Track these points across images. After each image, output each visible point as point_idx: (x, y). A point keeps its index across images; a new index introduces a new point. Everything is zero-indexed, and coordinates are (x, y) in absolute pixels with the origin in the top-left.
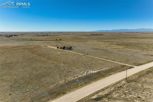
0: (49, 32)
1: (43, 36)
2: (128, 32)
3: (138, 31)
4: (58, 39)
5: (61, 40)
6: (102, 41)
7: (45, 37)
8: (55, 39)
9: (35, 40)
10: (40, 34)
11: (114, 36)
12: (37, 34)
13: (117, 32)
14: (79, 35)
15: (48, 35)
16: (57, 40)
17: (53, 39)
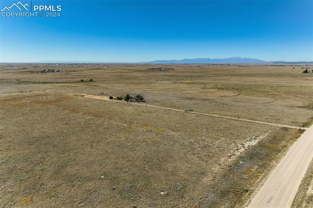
0: (49, 64)
1: (42, 72)
2: (214, 65)
3: (230, 62)
4: (84, 79)
5: (92, 80)
6: (181, 82)
7: (50, 75)
8: (79, 79)
9: (30, 82)
10: (32, 69)
11: (196, 72)
12: (24, 69)
13: (192, 64)
14: (124, 70)
15: (53, 71)
16: (82, 81)
17: (72, 78)
